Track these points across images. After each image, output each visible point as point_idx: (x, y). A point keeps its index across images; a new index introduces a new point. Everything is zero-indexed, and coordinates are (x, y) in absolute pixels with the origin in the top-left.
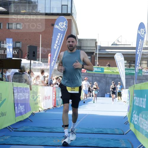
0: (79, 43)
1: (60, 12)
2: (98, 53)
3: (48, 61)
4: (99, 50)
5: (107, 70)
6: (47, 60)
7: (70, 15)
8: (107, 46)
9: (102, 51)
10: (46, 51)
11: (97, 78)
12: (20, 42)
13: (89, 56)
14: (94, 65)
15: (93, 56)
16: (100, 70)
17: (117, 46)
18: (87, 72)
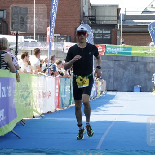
0: (92, 11)
3: (46, 39)
4: (123, 20)
5: (137, 51)
6: (45, 37)
8: (136, 15)
9: (128, 23)
11: (122, 63)
12: (3, 10)
13: (109, 31)
14: (116, 44)
15: (114, 29)
16: (125, 51)
17: (150, 14)
18: (106, 54)
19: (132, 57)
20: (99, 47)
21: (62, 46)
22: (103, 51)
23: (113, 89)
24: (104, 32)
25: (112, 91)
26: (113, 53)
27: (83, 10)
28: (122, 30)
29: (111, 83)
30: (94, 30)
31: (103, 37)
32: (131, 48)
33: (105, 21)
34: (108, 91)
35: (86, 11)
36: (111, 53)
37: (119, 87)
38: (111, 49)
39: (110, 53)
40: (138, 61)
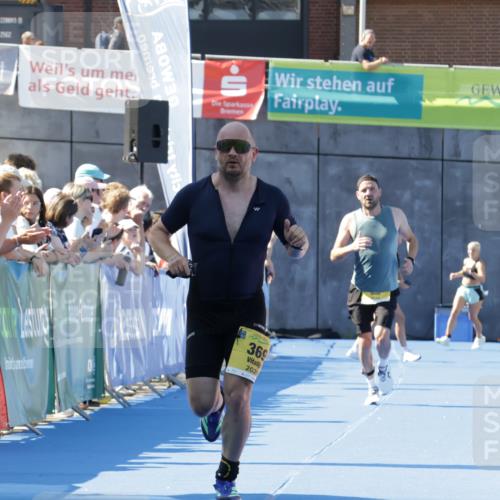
16: (386, 94)
18: (271, 116)
19: (426, 135)
20: (227, 72)
21: (10, 67)
22: (250, 99)
23: (311, 323)
25: (304, 334)
26: (313, 112)
29: (302, 286)
31: (254, 11)
32: (421, 78)
34: (285, 333)
36: (301, 111)
38: (300, 87)
39: (291, 111)
40: (462, 158)
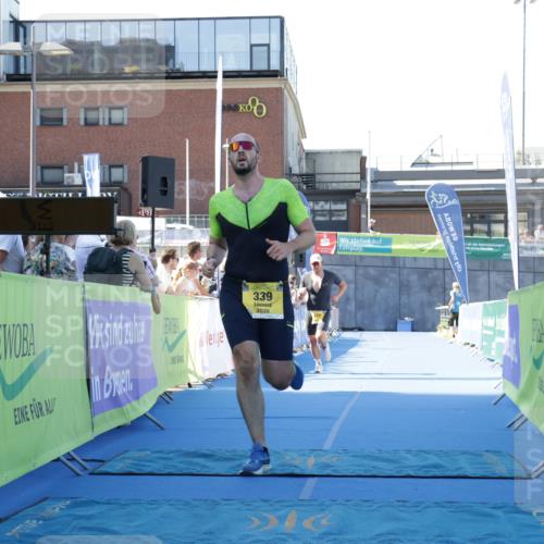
0: (307, 163)
1: (245, 67)
2: (368, 191)
4: (372, 182)
5: (405, 245)
7: (276, 76)
8: (396, 168)
9: (382, 187)
10: (206, 191)
12: (121, 166)
13: (343, 203)
14: (359, 231)
15: (354, 201)
16: (379, 245)
17: (430, 169)
18: (339, 253)
19: (393, 259)
20: (323, 237)
22: (331, 246)
23: (354, 326)
24: (334, 207)
25: (351, 329)
26: (353, 251)
27: (287, 162)
28: (372, 202)
30: (311, 204)
31: (330, 217)
32: (391, 238)
33: (334, 185)
34: (344, 329)
35: (295, 164)
36: (349, 251)
37: (366, 322)
38: (349, 242)
39: (346, 251)
40: (408, 265)
